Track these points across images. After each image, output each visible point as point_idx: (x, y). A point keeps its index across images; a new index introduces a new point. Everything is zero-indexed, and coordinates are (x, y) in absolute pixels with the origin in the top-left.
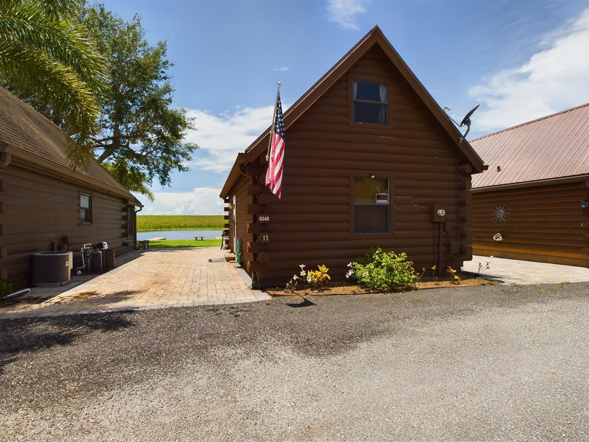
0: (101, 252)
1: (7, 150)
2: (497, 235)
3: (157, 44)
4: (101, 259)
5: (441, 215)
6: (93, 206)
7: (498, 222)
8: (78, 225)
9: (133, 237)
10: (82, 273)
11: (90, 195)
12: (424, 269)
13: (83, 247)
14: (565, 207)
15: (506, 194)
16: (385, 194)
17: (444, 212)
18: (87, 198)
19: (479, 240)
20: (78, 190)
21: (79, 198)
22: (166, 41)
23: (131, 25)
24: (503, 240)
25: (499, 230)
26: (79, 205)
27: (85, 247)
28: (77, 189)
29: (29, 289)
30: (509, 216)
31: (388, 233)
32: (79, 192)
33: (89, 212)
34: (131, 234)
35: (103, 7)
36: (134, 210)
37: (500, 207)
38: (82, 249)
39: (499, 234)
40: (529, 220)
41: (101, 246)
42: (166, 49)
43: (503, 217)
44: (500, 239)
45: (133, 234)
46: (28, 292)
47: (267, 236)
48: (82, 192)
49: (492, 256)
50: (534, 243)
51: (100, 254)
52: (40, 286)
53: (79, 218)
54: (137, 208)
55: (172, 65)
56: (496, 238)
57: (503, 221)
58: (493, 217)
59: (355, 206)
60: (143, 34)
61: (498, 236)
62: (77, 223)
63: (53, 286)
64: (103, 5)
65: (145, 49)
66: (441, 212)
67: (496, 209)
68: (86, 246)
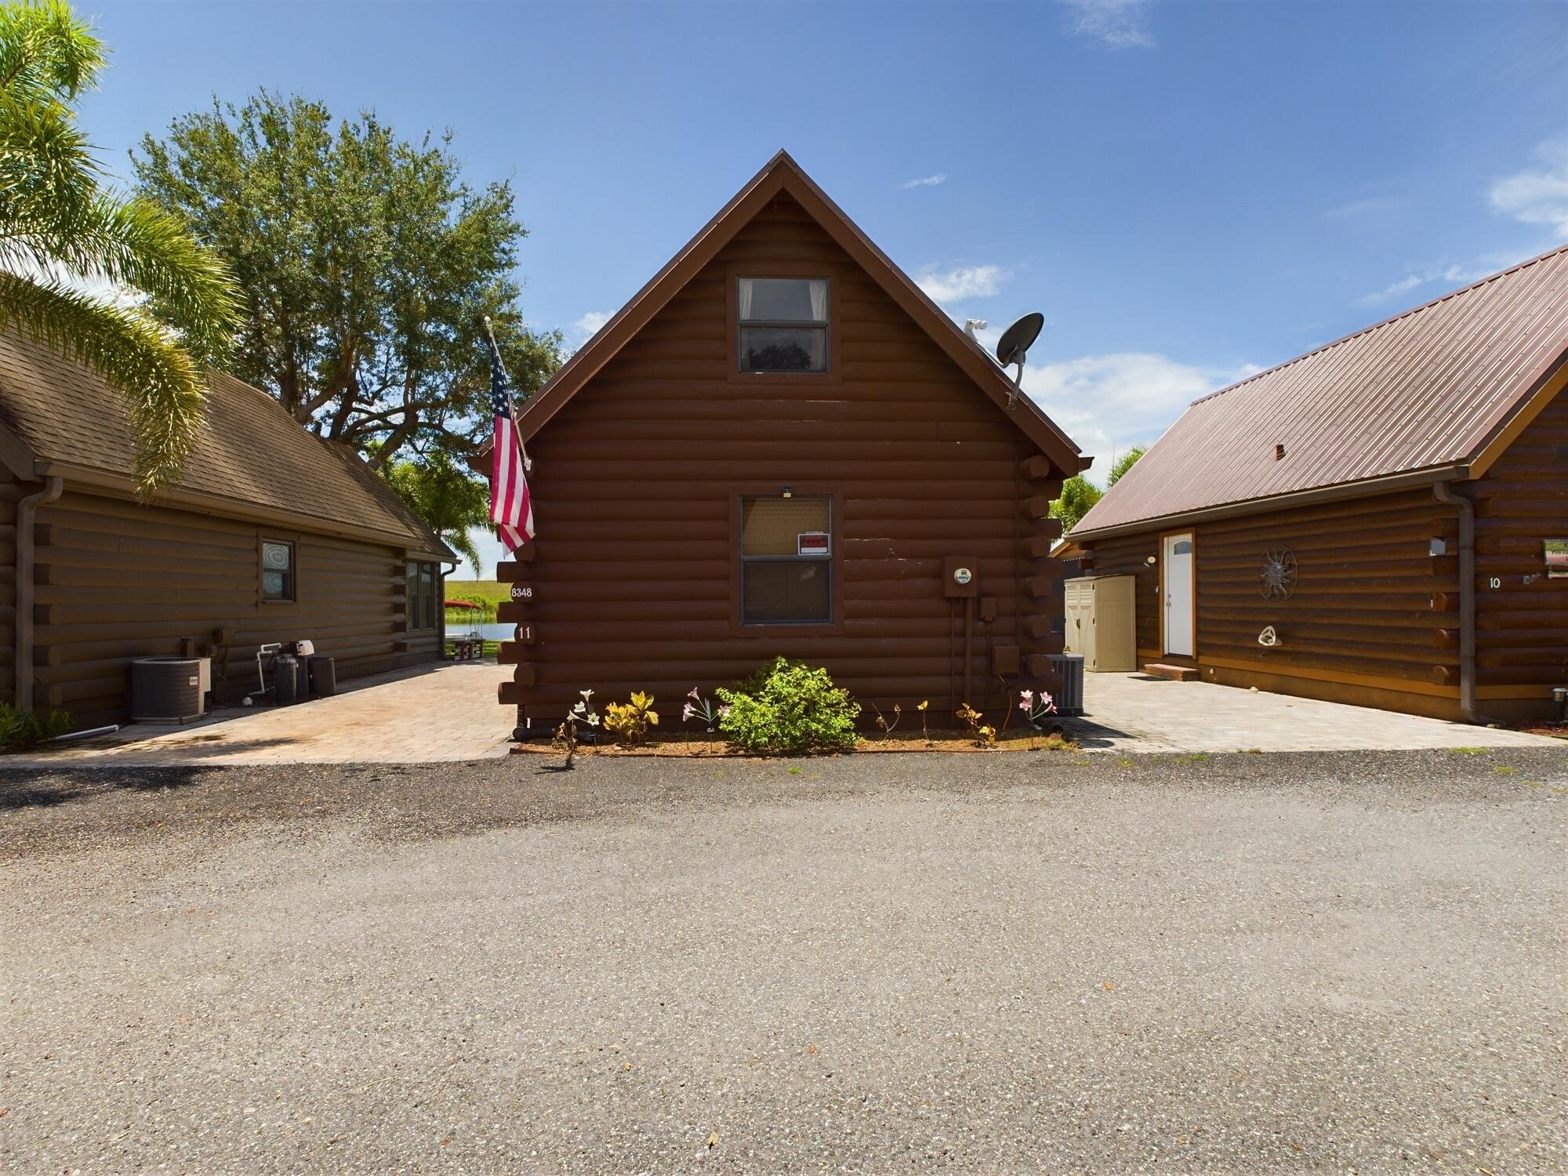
0: (293, 661)
1: (51, 472)
2: (1267, 631)
3: (488, 190)
4: (292, 676)
5: (961, 581)
6: (299, 565)
7: (1274, 595)
8: (256, 605)
9: (437, 631)
10: (254, 702)
11: (291, 543)
12: (897, 709)
13: (260, 650)
14: (1408, 557)
15: (1290, 521)
16: (822, 534)
17: (969, 574)
18: (286, 549)
19: (1233, 644)
20: (255, 534)
21: (258, 550)
22: (507, 181)
23: (420, 157)
24: (1280, 643)
25: (1275, 619)
26: (258, 563)
27: (263, 651)
28: (253, 532)
29: (116, 727)
30: (1294, 580)
31: (828, 624)
32: (257, 537)
33: (289, 578)
34: (430, 624)
35: (374, 120)
36: (440, 571)
37: (1276, 557)
38: (258, 655)
39: (1270, 628)
40: (1335, 590)
41: (292, 649)
42: (513, 197)
43: (1282, 583)
44: (1273, 642)
45: (437, 624)
46: (113, 731)
47: (528, 629)
48: (264, 537)
49: (1253, 689)
50: (1345, 653)
51: (290, 664)
52: (145, 723)
53: (257, 591)
54: (445, 567)
55: (524, 233)
56: (1266, 640)
57: (1282, 595)
58: (1262, 582)
59: (746, 562)
60: (456, 171)
61: (1269, 634)
62: (254, 602)
63: (163, 723)
64: (374, 116)
65: (466, 203)
66: (963, 575)
67: (1268, 561)
68: (265, 649)
